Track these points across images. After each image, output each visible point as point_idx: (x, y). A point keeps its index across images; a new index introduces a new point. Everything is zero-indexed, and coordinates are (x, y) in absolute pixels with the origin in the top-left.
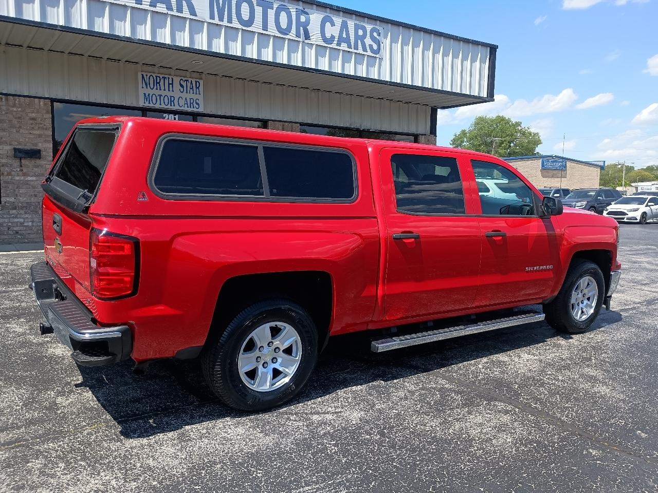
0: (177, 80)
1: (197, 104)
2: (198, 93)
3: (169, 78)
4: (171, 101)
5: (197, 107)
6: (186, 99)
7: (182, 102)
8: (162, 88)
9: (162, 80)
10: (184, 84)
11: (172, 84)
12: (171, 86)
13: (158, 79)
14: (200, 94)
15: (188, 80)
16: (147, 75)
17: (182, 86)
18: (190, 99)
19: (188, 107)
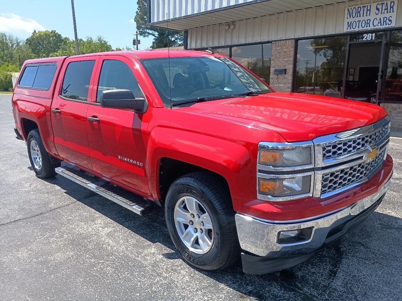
0: (374, 6)
1: (390, 21)
2: (392, 11)
3: (367, 6)
4: (367, 23)
5: (390, 23)
6: (380, 19)
7: (376, 22)
8: (362, 15)
9: (362, 9)
10: (380, 7)
11: (370, 10)
12: (368, 12)
13: (359, 8)
14: (393, 12)
15: (384, 3)
16: (351, 8)
17: (378, 9)
18: (384, 18)
19: (381, 25)
